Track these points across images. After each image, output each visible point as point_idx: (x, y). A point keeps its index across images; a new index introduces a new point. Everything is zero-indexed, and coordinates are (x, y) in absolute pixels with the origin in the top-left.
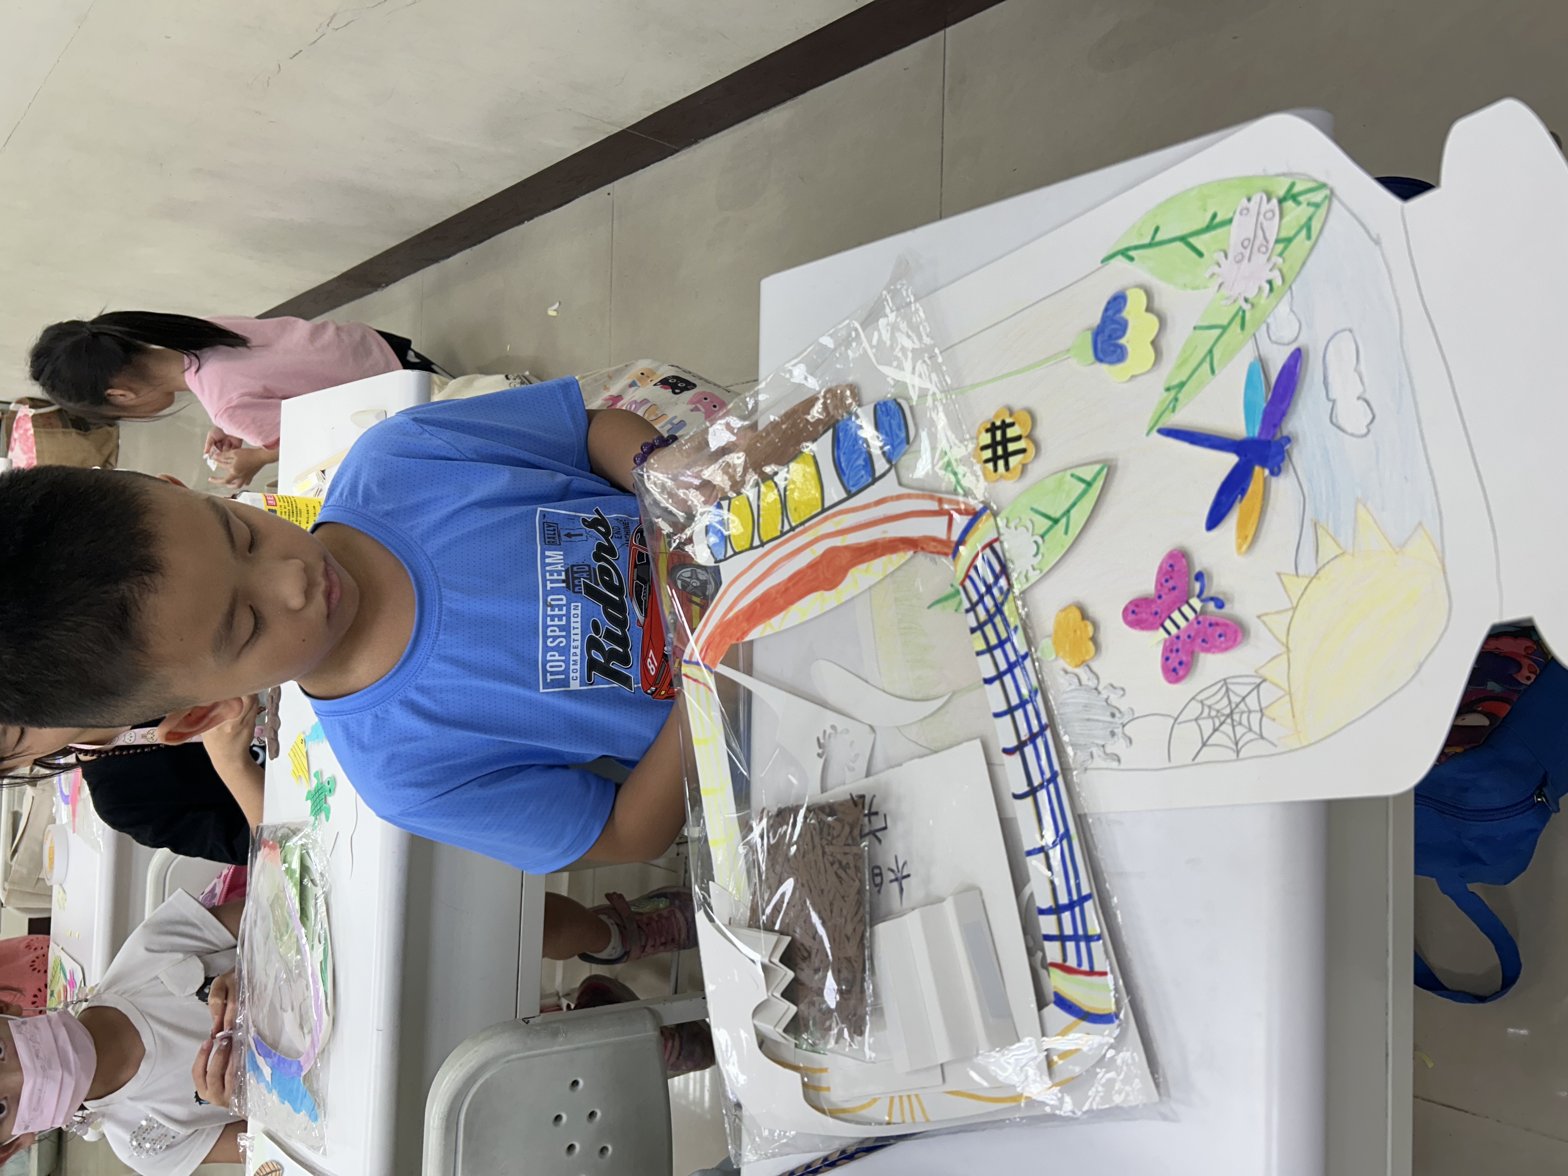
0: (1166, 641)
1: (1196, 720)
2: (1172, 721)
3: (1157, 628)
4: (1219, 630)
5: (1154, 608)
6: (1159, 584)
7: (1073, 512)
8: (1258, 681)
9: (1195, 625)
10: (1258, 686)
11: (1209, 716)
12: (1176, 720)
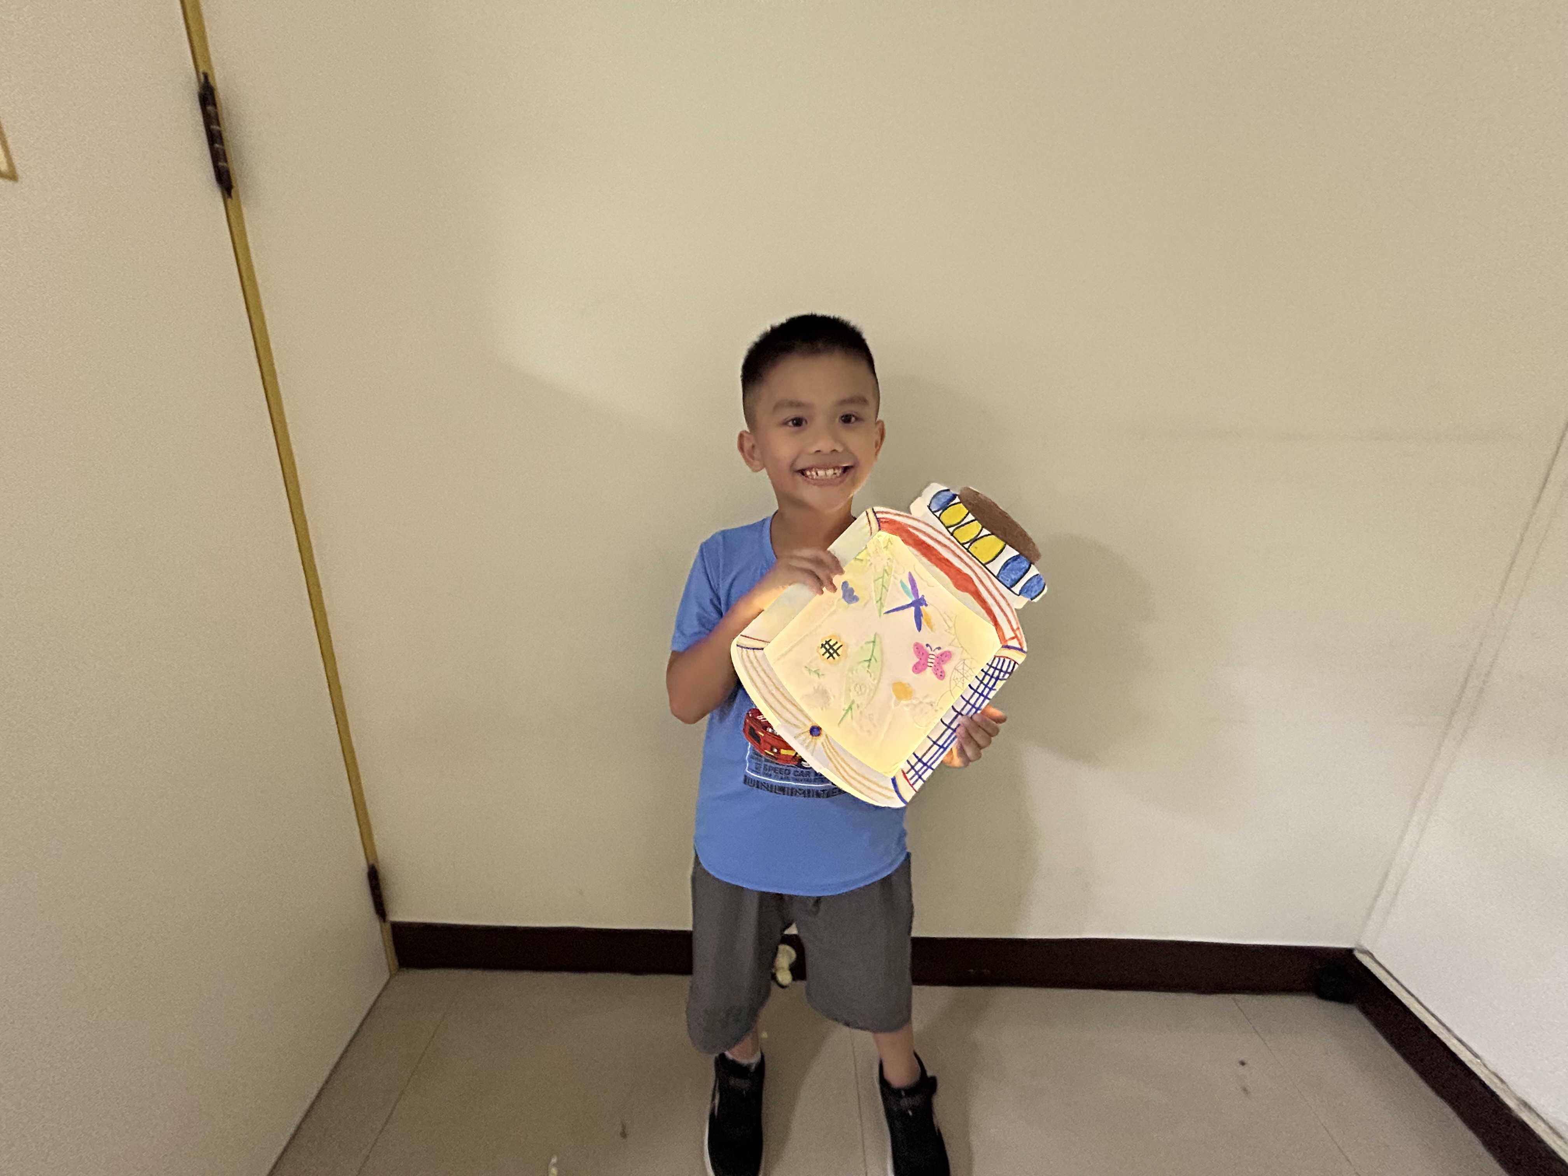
0: (932, 670)
1: (956, 685)
2: (950, 692)
3: (927, 668)
4: (944, 656)
5: (922, 663)
6: (918, 656)
7: (874, 654)
8: (962, 662)
9: (938, 659)
10: (964, 663)
11: (959, 681)
12: (950, 690)
